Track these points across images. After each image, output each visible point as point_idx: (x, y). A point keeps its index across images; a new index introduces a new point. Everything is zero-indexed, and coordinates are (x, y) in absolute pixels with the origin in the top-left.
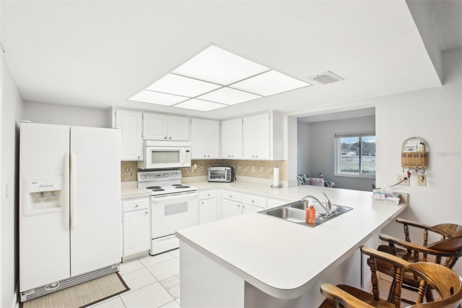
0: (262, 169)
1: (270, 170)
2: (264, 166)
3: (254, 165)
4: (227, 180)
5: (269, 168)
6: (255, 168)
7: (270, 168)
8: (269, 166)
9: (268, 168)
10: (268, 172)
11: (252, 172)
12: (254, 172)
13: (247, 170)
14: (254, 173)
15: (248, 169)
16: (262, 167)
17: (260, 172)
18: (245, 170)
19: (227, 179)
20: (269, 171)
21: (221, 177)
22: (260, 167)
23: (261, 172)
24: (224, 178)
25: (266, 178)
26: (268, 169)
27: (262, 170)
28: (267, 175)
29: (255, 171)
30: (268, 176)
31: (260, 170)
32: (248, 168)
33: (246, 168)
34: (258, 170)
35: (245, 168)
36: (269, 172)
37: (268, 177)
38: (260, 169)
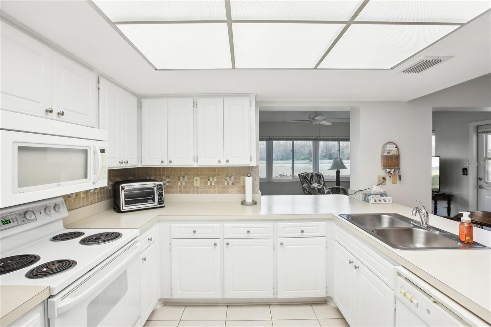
0: (215, 180)
1: (230, 180)
2: (218, 175)
3: (197, 175)
4: (159, 204)
5: (229, 177)
6: (200, 179)
7: (230, 177)
8: (227, 175)
9: (226, 178)
10: (226, 184)
11: (195, 185)
12: (198, 185)
13: (184, 184)
14: (198, 187)
15: (185, 182)
16: (215, 177)
17: (211, 184)
18: (179, 184)
19: (159, 202)
20: (228, 182)
21: (148, 201)
22: (211, 178)
23: (213, 184)
24: (154, 201)
25: (223, 192)
26: (226, 180)
27: (215, 182)
28: (224, 188)
29: (201, 183)
30: (225, 189)
31: (211, 182)
32: (186, 180)
33: (181, 180)
34: (207, 183)
35: (179, 180)
36: (228, 184)
37: (226, 190)
38: (211, 180)
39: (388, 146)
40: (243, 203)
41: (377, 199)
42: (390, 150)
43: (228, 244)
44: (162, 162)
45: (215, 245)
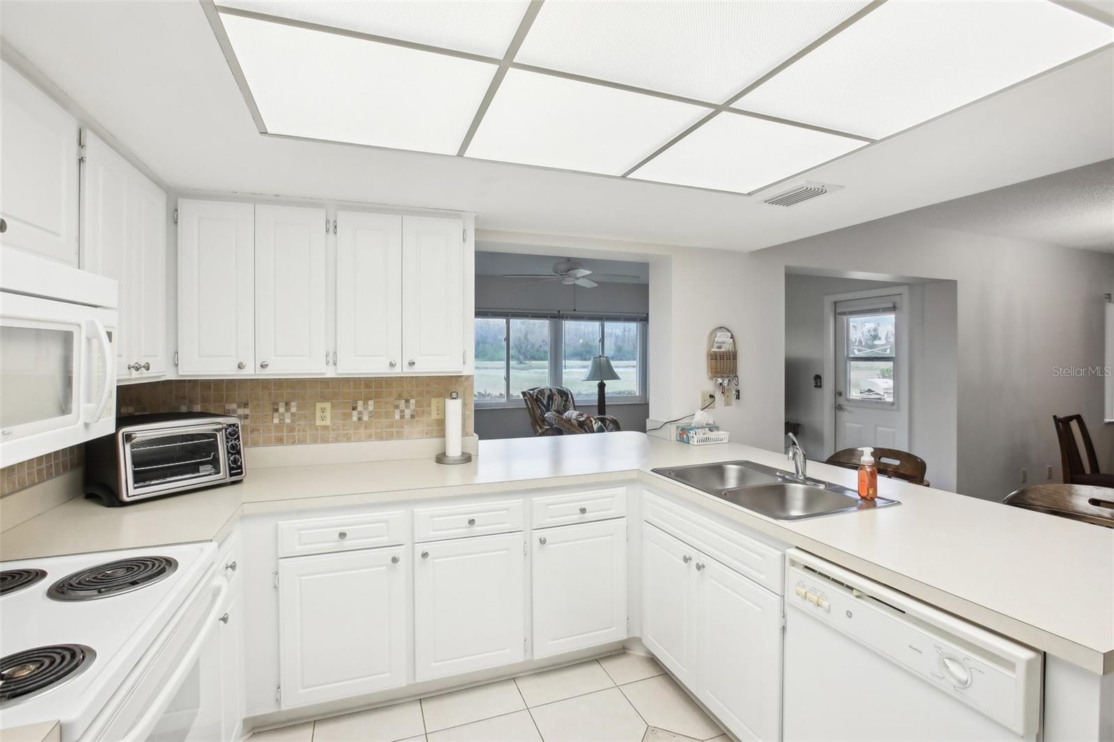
0: (371, 408)
1: (407, 407)
2: (378, 396)
3: (324, 398)
4: (231, 475)
5: (404, 401)
6: (333, 407)
7: (407, 401)
8: (400, 397)
9: (397, 402)
10: (397, 417)
11: (319, 423)
12: (328, 422)
13: (288, 421)
14: (326, 428)
15: (293, 415)
16: (371, 403)
17: (360, 419)
18: (276, 421)
19: (231, 469)
20: (402, 411)
21: (201, 468)
22: (360, 403)
23: (365, 418)
24: (217, 468)
25: (390, 437)
26: (397, 407)
27: (370, 412)
28: (391, 426)
29: (332, 418)
30: (394, 430)
31: (360, 413)
32: (293, 410)
33: (282, 410)
34: (351, 416)
35: (277, 410)
36: (402, 417)
37: (397, 432)
38: (360, 408)
39: (719, 334)
40: (441, 458)
41: (705, 436)
42: (721, 343)
43: (425, 555)
44: (239, 367)
45: (395, 560)
